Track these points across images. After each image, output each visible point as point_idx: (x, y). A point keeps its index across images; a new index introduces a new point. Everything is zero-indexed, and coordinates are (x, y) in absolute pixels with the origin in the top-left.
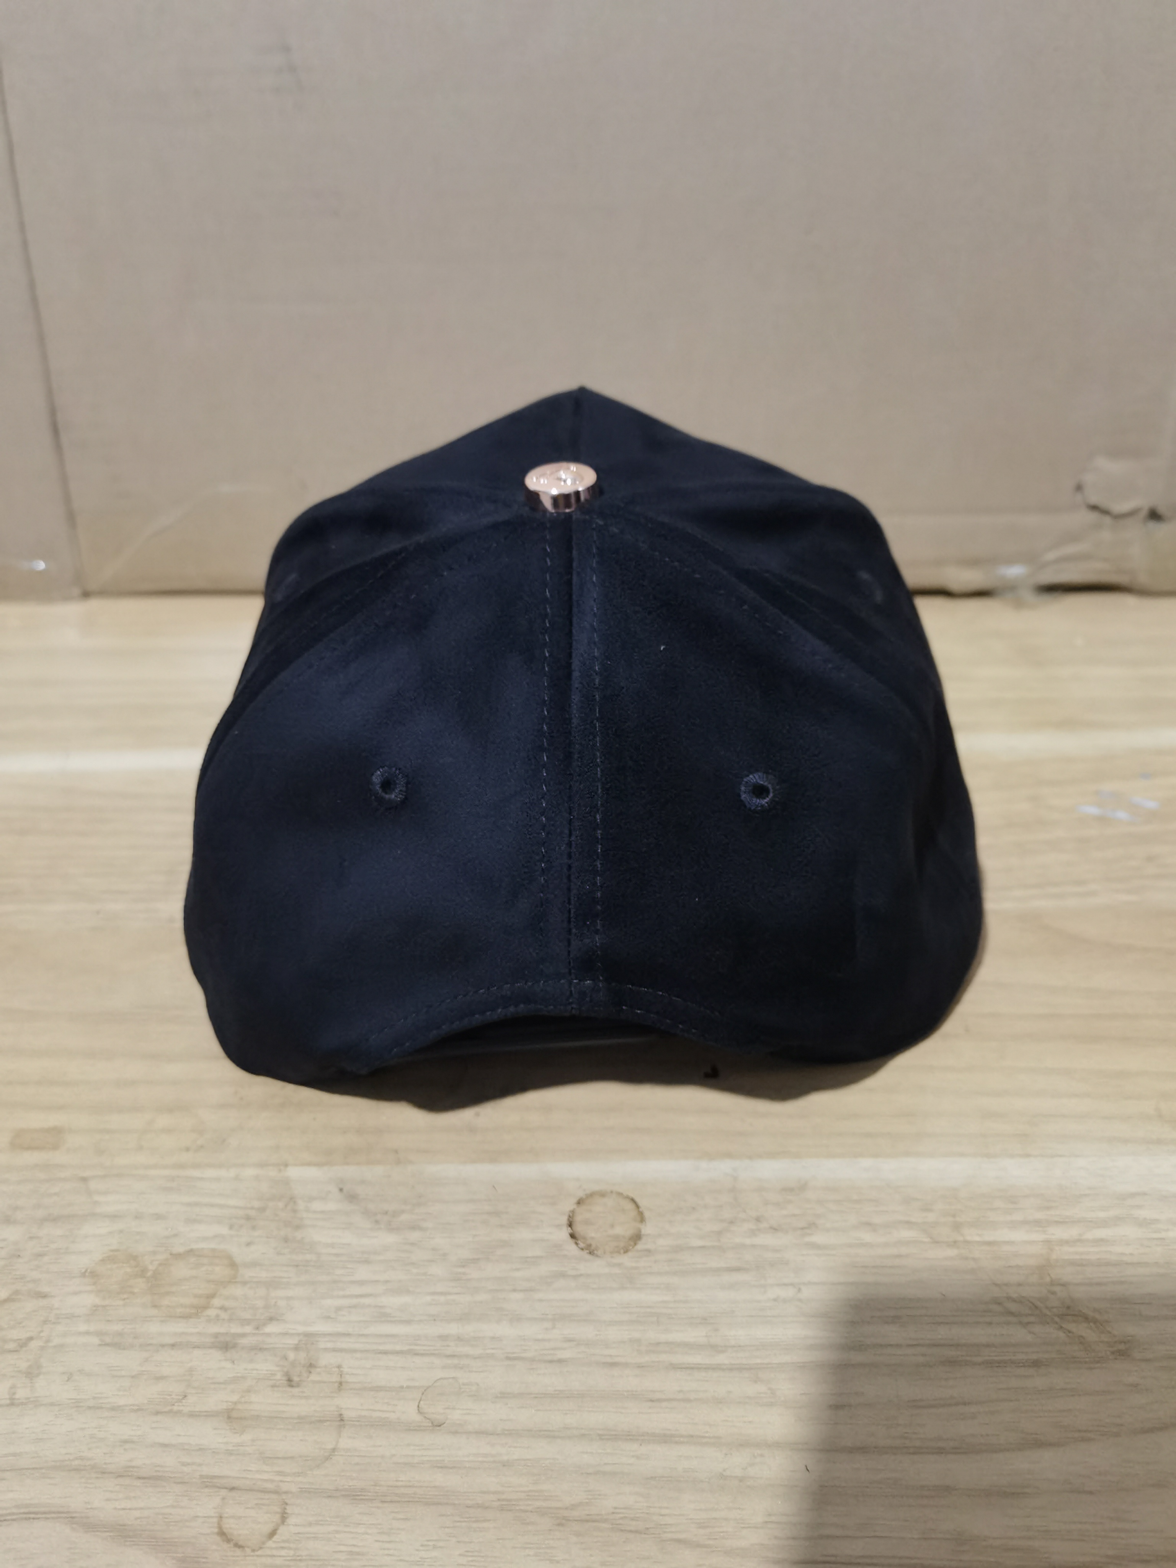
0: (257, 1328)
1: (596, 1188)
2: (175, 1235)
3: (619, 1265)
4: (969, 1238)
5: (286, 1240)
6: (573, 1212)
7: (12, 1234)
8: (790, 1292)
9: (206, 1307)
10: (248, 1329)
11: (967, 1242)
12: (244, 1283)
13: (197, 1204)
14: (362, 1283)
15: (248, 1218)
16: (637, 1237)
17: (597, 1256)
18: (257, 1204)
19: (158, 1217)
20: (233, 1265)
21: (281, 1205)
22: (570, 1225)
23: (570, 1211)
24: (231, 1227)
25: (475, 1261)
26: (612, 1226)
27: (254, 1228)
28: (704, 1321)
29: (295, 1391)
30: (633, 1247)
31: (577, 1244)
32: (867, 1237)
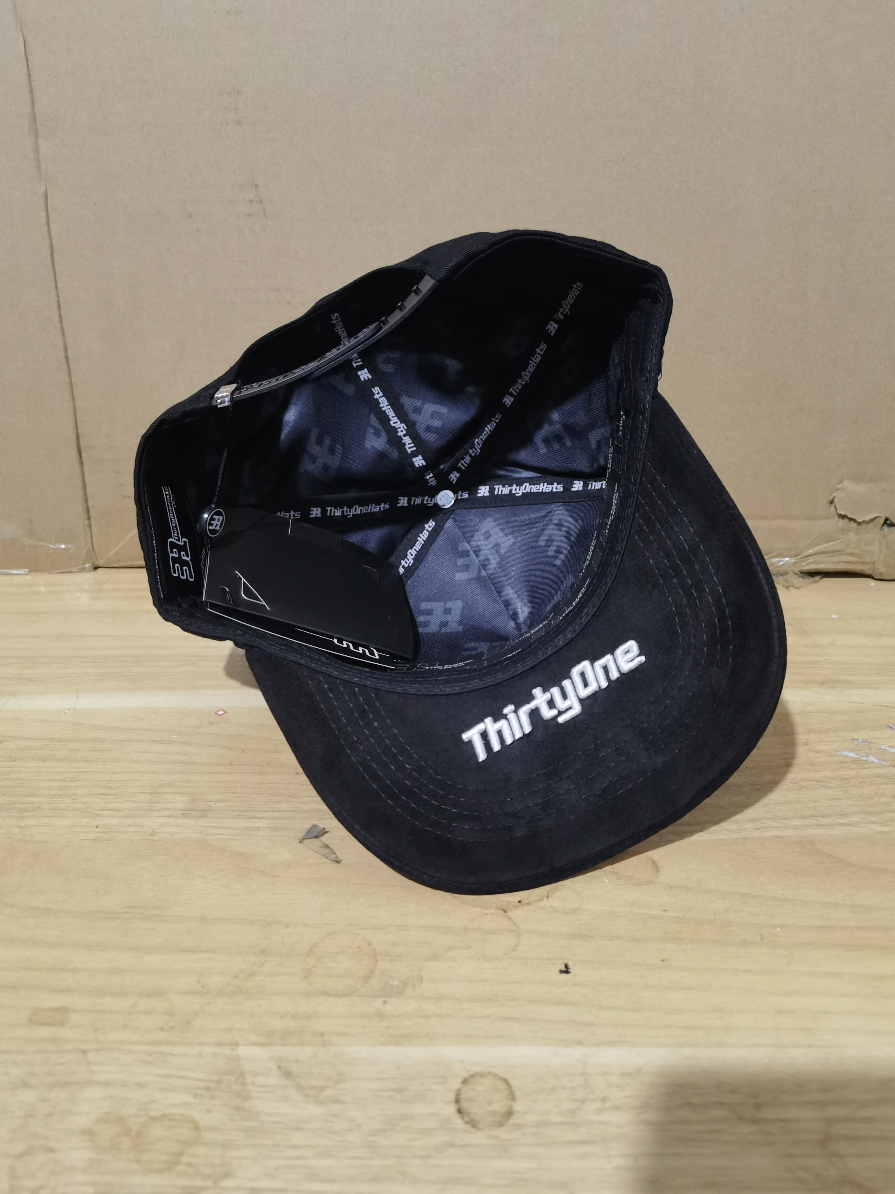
0: (216, 1182)
1: (477, 1070)
2: (152, 1102)
3: (496, 1137)
4: (767, 1116)
5: (237, 1108)
6: (460, 1090)
7: (28, 1097)
9: (176, 1164)
10: (209, 1183)
11: (764, 1119)
12: (205, 1144)
13: (168, 1076)
14: (295, 1147)
15: (208, 1089)
16: (510, 1113)
17: (479, 1129)
18: (215, 1077)
19: (140, 1085)
20: (196, 1127)
21: (233, 1078)
22: (457, 1101)
23: (457, 1090)
24: (195, 1096)
25: (383, 1131)
26: (490, 1103)
27: (213, 1098)
30: (507, 1121)
31: (462, 1118)
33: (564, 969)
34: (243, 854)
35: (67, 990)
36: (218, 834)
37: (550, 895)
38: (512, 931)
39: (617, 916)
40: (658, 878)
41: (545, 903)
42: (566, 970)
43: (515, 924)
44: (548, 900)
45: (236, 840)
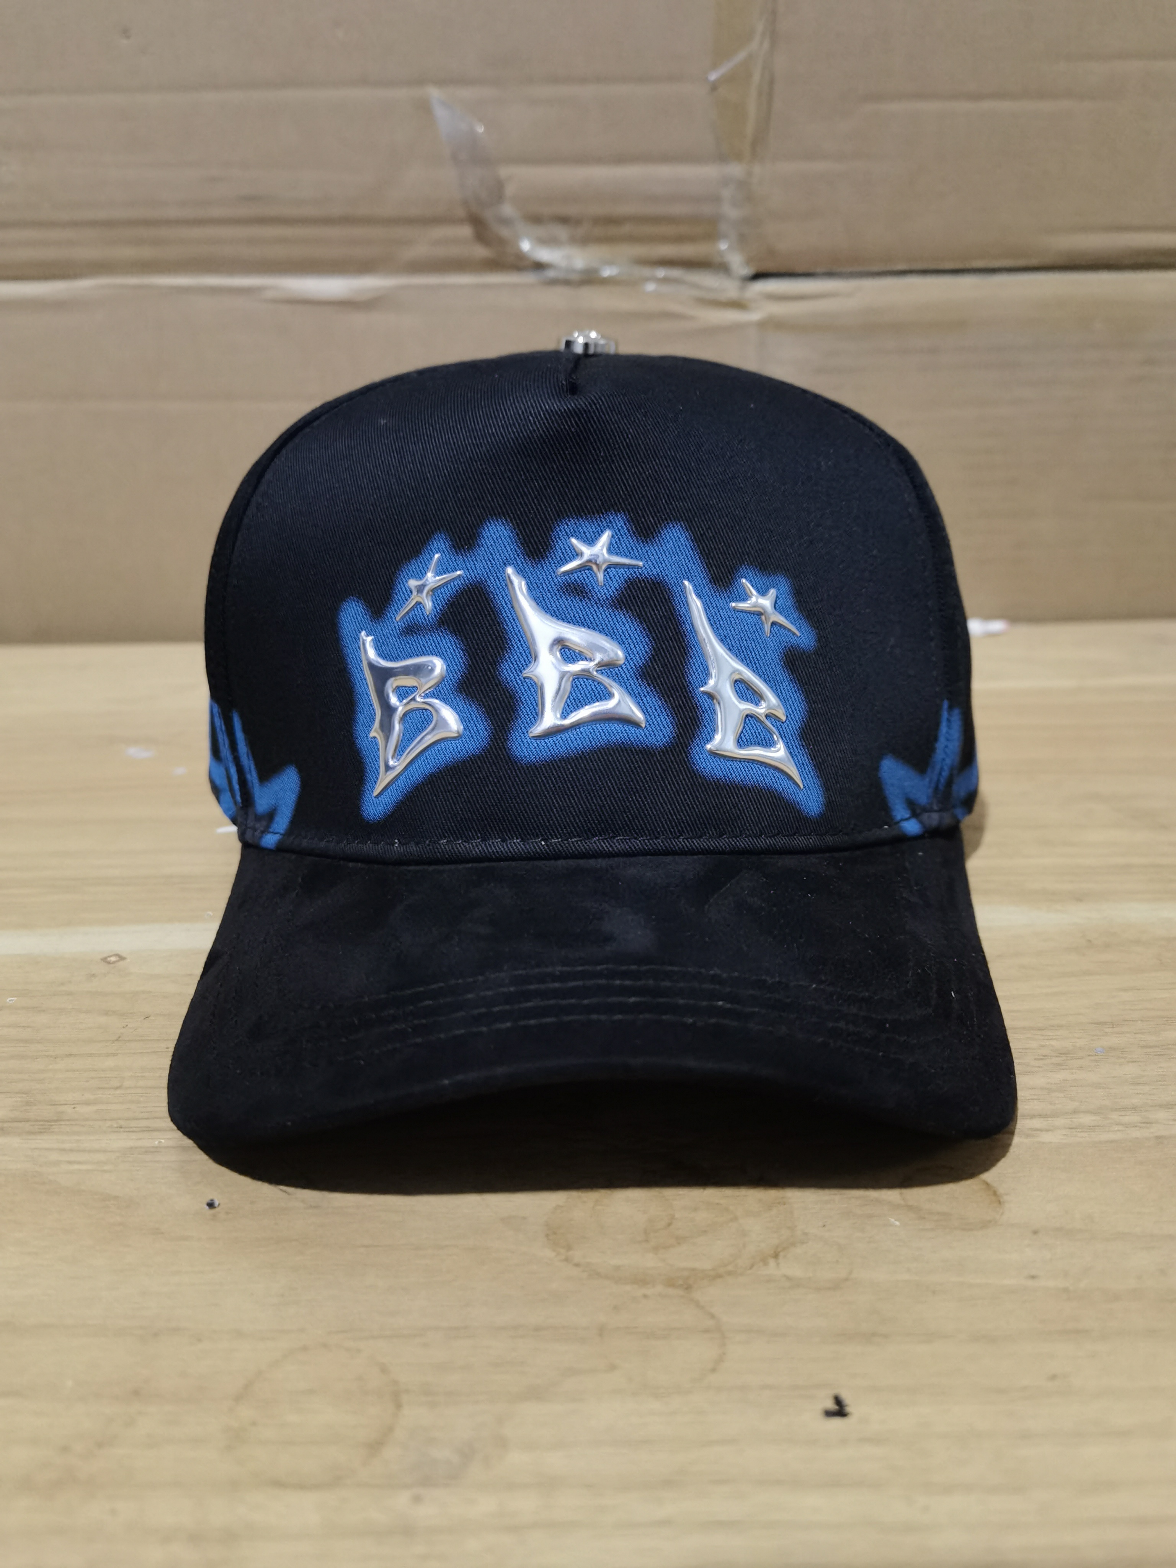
33: (831, 1405)
34: (116, 1198)
36: (70, 1162)
37: (782, 1254)
38: (707, 1331)
39: (934, 1292)
40: (1002, 1214)
41: (772, 1269)
42: (839, 1410)
43: (712, 1316)
44: (778, 1264)
45: (105, 1171)
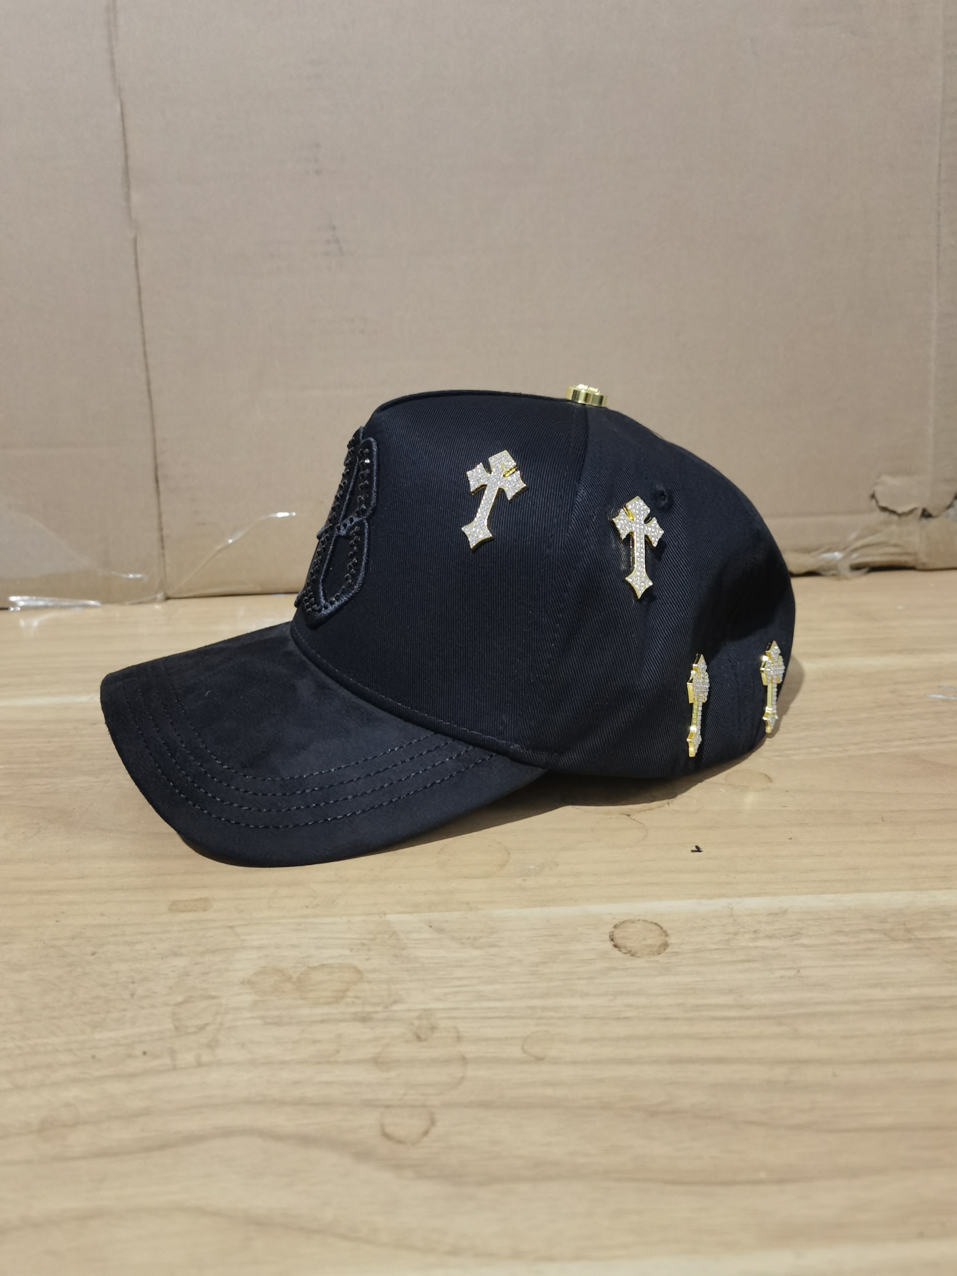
0: (386, 1007)
1: (626, 918)
2: (309, 957)
3: (656, 961)
4: (919, 937)
5: (396, 956)
6: (612, 932)
7: (180, 962)
8: (792, 973)
9: (343, 997)
10: (379, 1009)
11: (916, 939)
12: (369, 982)
13: (322, 938)
14: (460, 979)
15: (363, 944)
16: (665, 945)
17: (637, 957)
18: (368, 936)
19: (294, 946)
20: (358, 971)
21: (386, 936)
22: (612, 940)
23: (610, 932)
24: (351, 950)
25: (545, 963)
26: (645, 939)
27: (369, 950)
28: (731, 991)
29: (425, 1044)
30: (664, 950)
31: (620, 950)
32: (842, 939)
35: (204, 887)
